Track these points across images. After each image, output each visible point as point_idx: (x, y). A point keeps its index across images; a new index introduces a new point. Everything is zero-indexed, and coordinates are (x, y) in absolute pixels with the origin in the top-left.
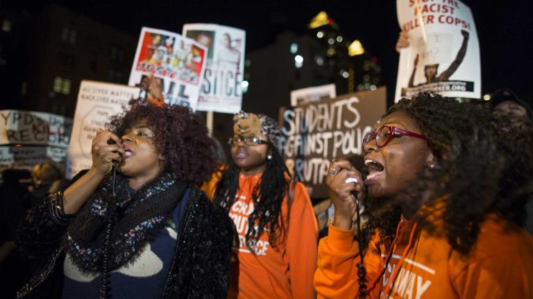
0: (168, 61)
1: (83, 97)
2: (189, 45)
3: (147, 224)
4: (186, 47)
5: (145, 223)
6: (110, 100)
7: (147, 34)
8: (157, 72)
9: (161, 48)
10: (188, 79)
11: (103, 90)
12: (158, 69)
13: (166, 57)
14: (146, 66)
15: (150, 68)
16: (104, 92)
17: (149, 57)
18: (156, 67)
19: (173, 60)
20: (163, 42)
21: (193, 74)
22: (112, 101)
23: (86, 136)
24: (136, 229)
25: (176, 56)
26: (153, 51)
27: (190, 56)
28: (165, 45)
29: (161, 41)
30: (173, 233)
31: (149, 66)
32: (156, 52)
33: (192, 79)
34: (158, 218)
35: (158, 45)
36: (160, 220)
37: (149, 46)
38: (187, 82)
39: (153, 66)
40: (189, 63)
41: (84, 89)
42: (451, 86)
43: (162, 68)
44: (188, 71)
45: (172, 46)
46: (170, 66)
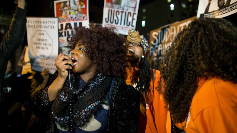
0: (70, 14)
1: (29, 26)
2: (77, 2)
3: (91, 107)
4: (76, 3)
5: (90, 107)
6: (43, 26)
7: (57, 4)
8: (67, 20)
9: (65, 8)
10: (82, 18)
11: (38, 22)
12: (67, 19)
13: (68, 12)
14: (61, 20)
15: (63, 20)
16: (39, 22)
17: (61, 15)
18: (65, 18)
19: (72, 12)
20: (65, 5)
21: (84, 15)
22: (45, 27)
23: (36, 47)
24: (86, 110)
25: (73, 9)
26: (62, 11)
27: (80, 7)
28: (66, 6)
29: (64, 5)
30: (106, 107)
31: (62, 19)
32: (63, 11)
33: (84, 18)
34: (97, 102)
35: (63, 7)
36: (98, 103)
37: (60, 9)
38: (82, 20)
39: (64, 18)
40: (80, 10)
41: (28, 22)
42: (231, 8)
43: (68, 18)
44: (81, 15)
45: (70, 5)
46: (71, 15)
